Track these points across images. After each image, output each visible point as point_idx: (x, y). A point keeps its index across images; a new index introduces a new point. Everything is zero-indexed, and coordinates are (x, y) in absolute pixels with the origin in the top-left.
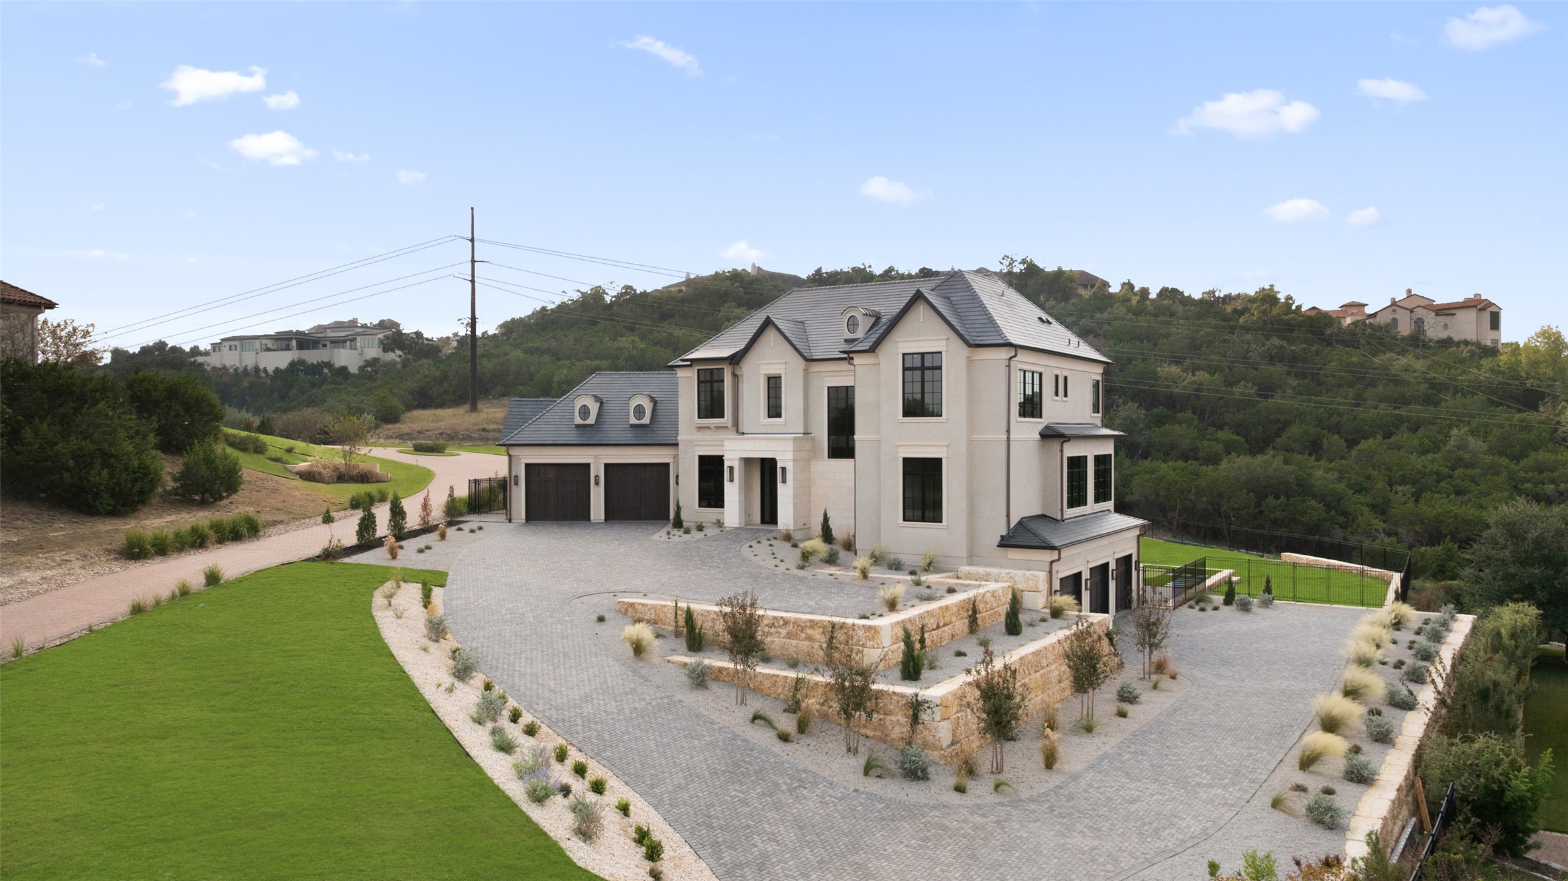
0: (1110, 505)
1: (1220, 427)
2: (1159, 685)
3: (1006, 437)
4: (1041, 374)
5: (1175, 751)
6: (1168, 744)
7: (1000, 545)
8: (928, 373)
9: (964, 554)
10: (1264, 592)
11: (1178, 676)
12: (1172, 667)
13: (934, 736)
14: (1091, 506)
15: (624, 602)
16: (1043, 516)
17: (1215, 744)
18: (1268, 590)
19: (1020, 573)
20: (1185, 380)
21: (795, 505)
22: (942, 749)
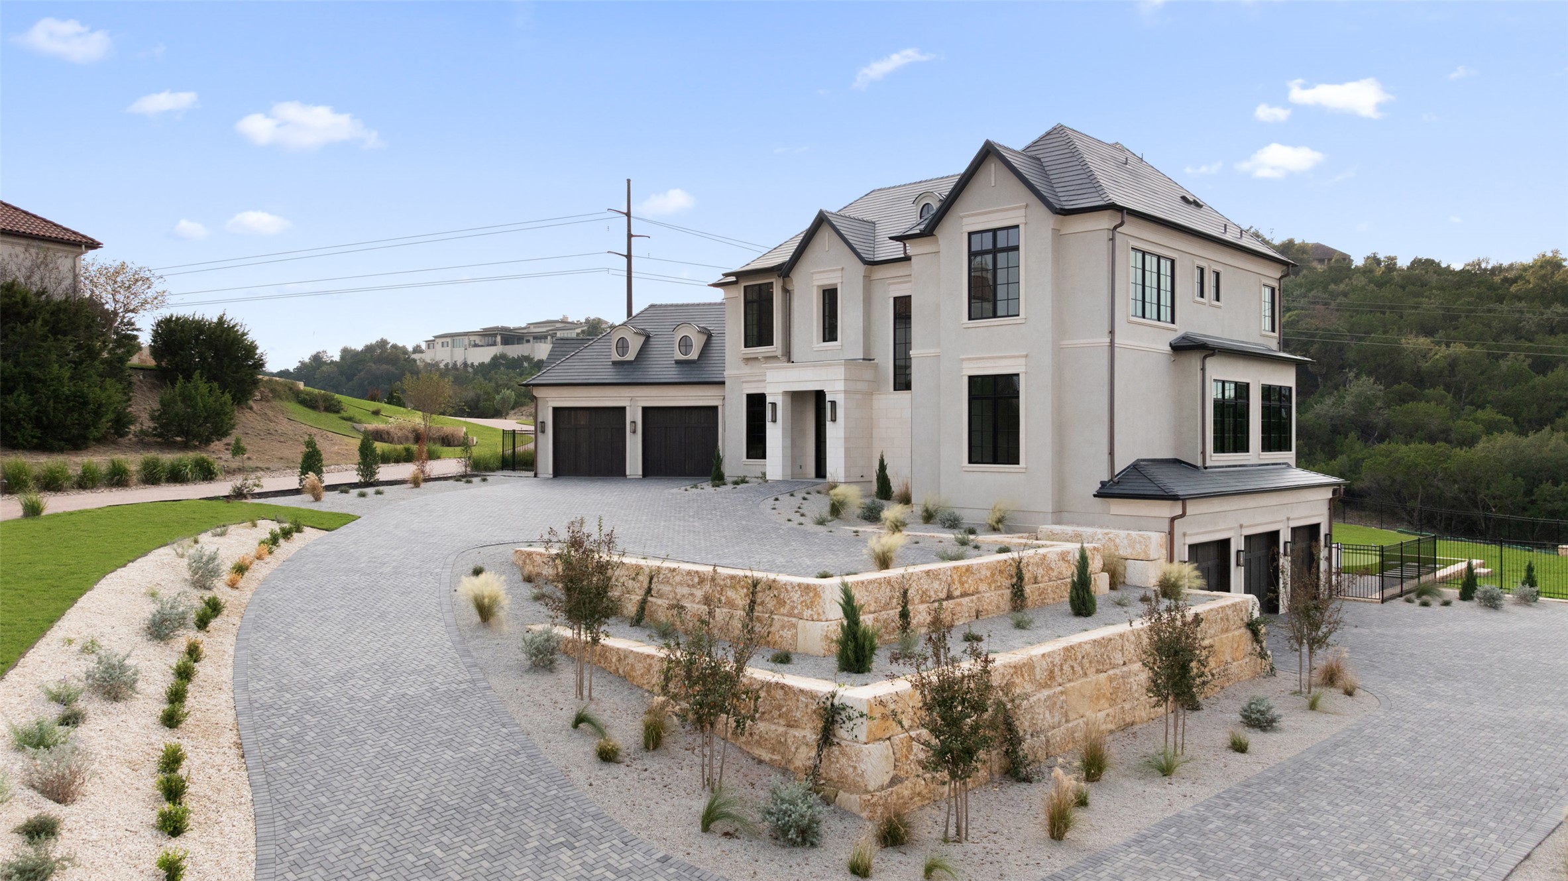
0: (1290, 456)
1: (1482, 407)
2: (1319, 702)
3: (1108, 340)
4: (1173, 262)
5: (1311, 819)
6: (1302, 805)
7: (1099, 495)
8: (1001, 257)
9: (1049, 508)
10: (1523, 584)
11: (1357, 691)
12: (1350, 676)
13: (855, 768)
14: (1255, 453)
15: (521, 551)
16: (1177, 462)
17: (1393, 811)
18: (1530, 580)
19: (1123, 533)
20: (1436, 354)
21: (847, 450)
22: (867, 792)
